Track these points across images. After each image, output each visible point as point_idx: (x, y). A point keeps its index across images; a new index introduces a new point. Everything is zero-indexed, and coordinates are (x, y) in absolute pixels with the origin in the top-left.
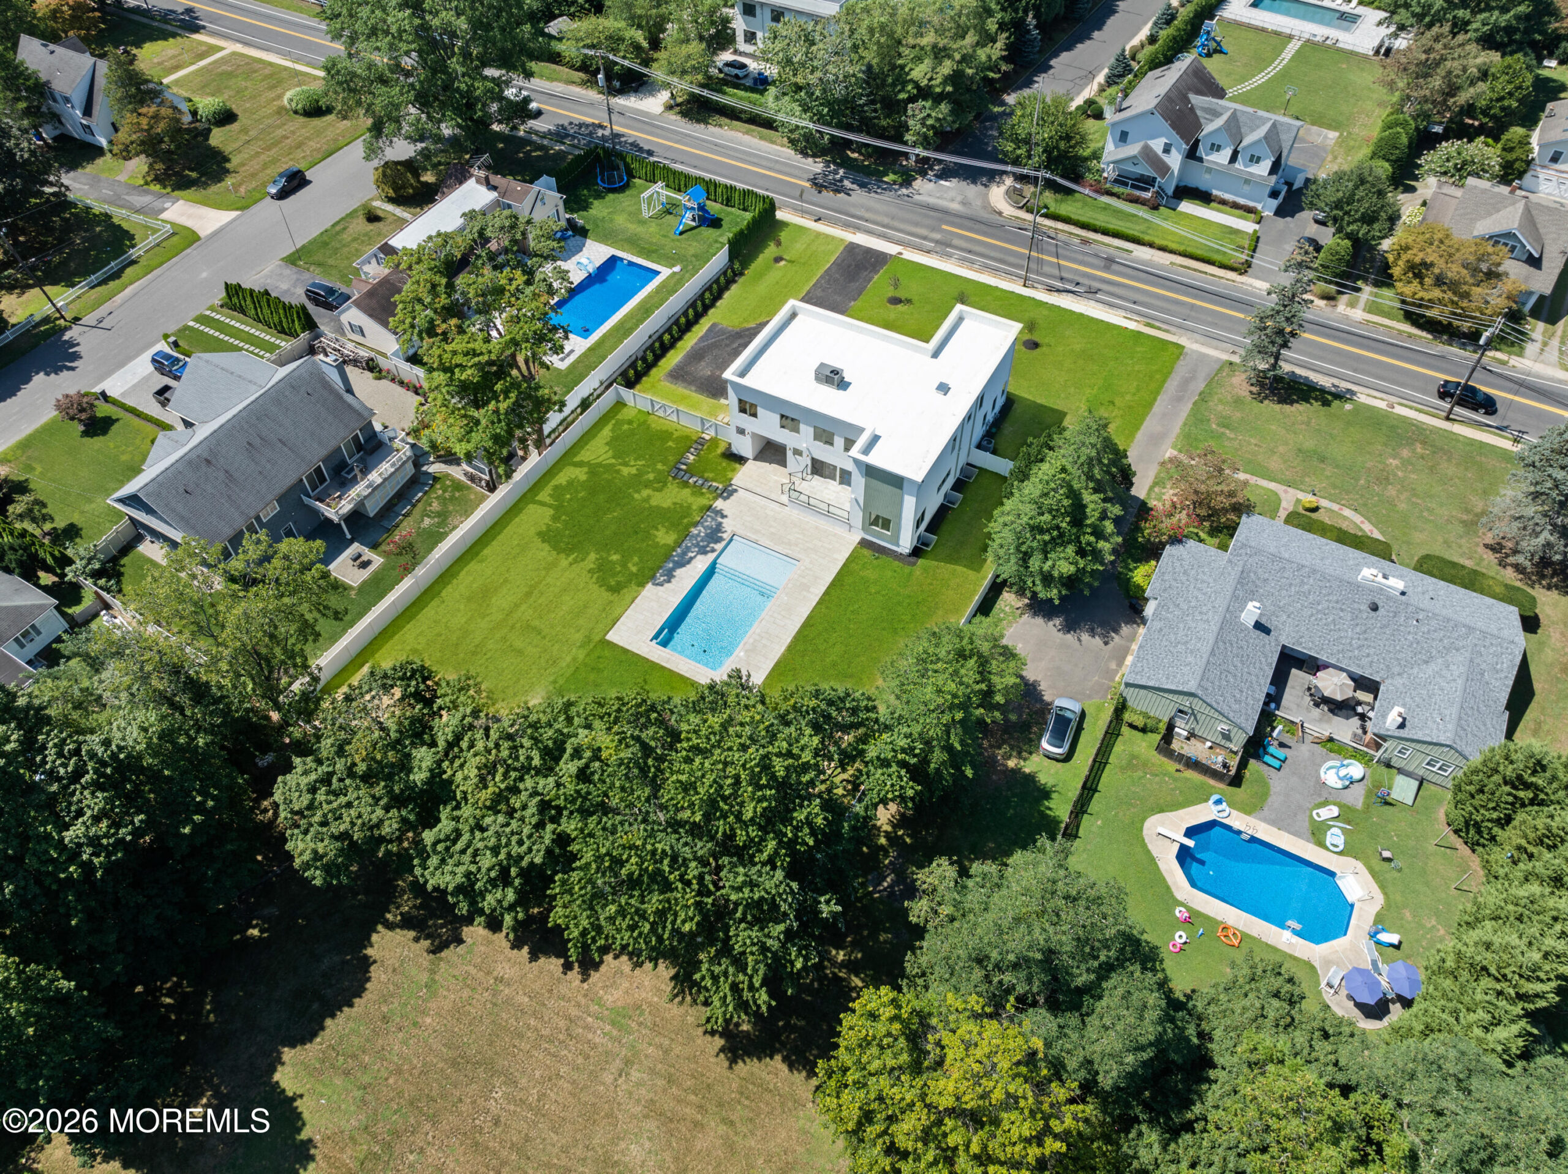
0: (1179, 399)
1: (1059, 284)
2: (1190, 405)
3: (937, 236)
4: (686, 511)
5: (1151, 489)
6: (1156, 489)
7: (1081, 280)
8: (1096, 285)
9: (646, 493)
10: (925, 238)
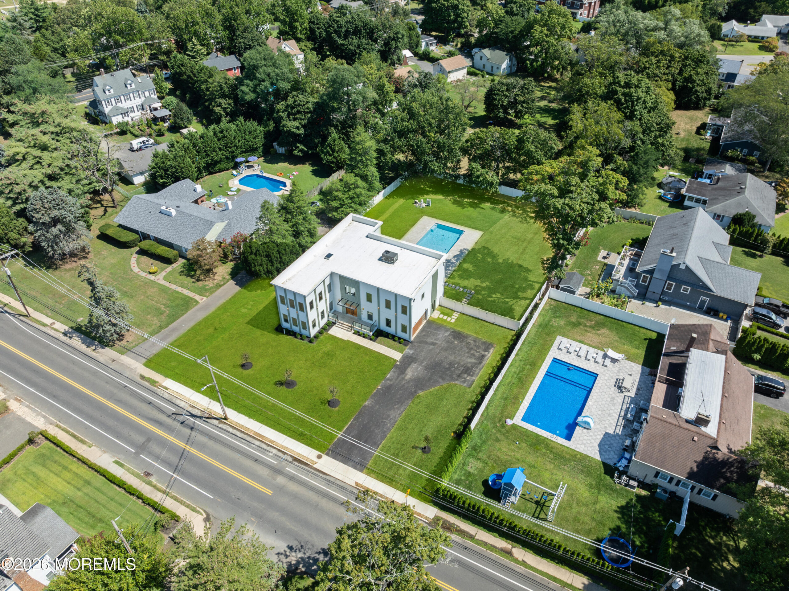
0: (175, 330)
1: (198, 422)
2: (171, 326)
3: (280, 480)
4: (461, 277)
5: (224, 285)
6: (222, 283)
7: (178, 426)
8: (169, 421)
9: (484, 285)
10: (292, 478)
